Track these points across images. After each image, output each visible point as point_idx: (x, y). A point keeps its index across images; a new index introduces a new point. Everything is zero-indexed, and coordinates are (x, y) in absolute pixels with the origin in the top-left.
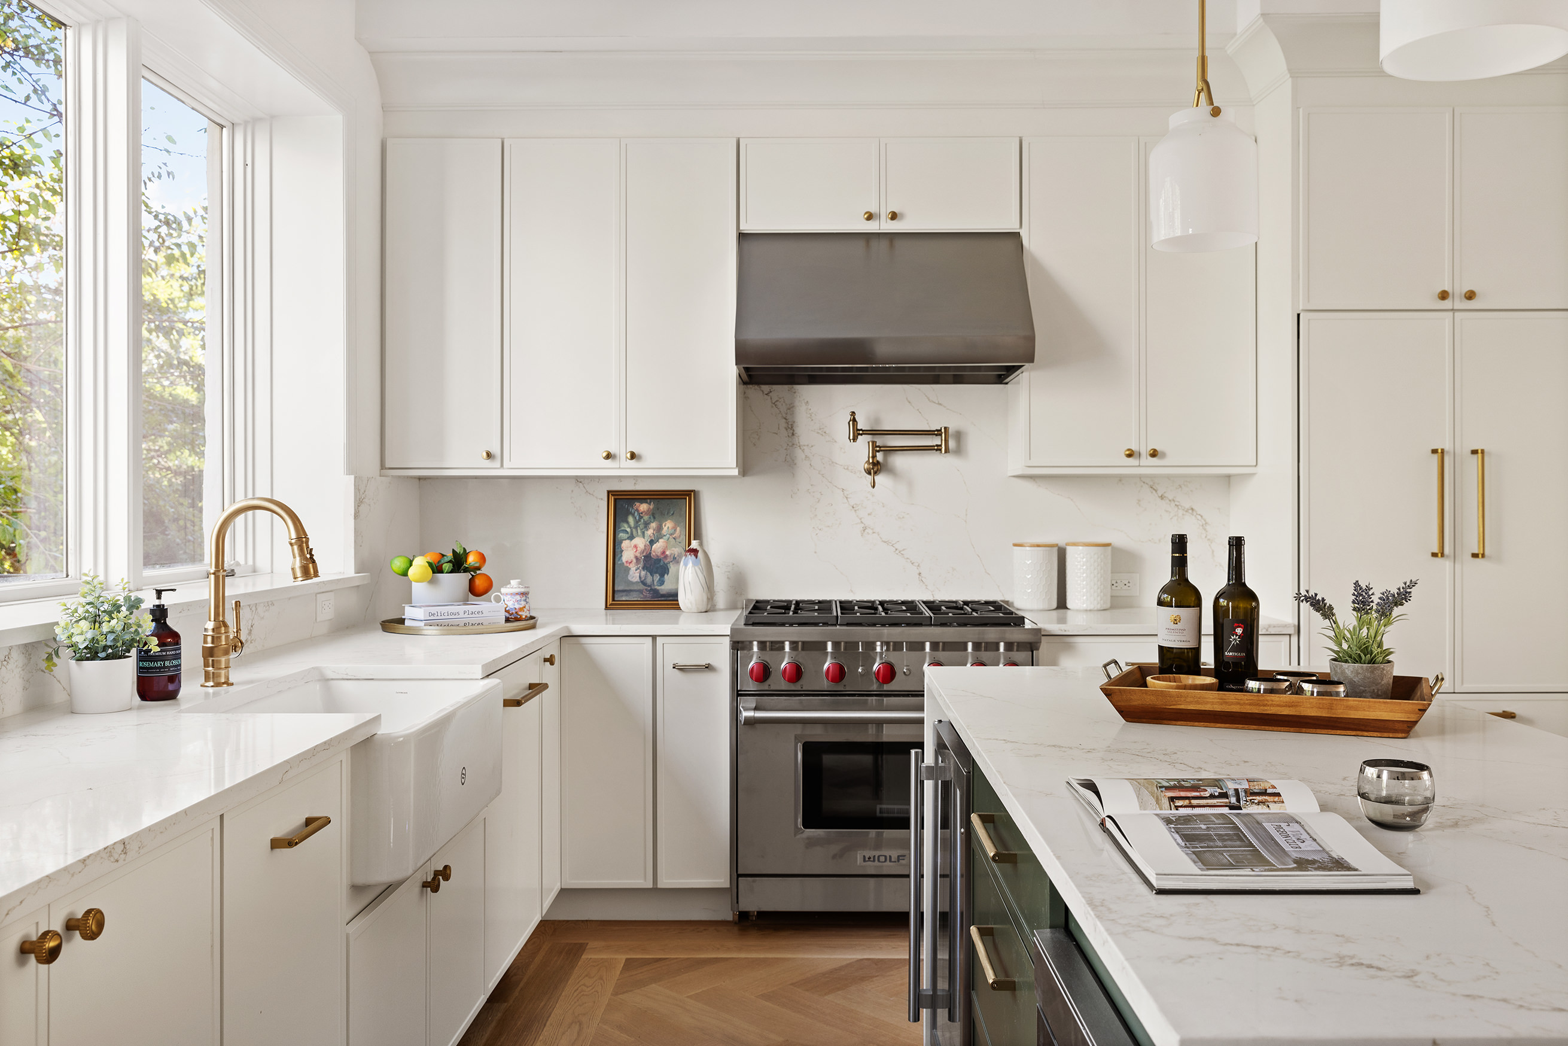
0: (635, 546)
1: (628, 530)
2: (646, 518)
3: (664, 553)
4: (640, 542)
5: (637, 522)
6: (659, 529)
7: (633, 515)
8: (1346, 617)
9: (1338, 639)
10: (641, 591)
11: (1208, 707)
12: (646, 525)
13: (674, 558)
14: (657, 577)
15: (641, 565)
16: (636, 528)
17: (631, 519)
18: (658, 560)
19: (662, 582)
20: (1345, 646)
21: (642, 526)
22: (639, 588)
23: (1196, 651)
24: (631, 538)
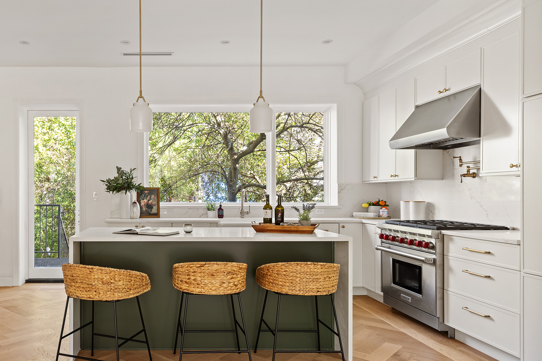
0: (144, 202)
1: (142, 197)
2: (147, 194)
3: (152, 203)
4: (145, 201)
5: (144, 196)
6: (151, 197)
7: (144, 194)
8: (302, 211)
9: (300, 215)
10: (146, 213)
11: (273, 229)
12: (147, 197)
13: (155, 205)
14: (150, 210)
15: (146, 207)
16: (144, 197)
17: (143, 195)
18: (150, 205)
19: (151, 211)
20: (301, 217)
21: (146, 197)
22: (145, 212)
23: (271, 219)
24: (143, 199)
